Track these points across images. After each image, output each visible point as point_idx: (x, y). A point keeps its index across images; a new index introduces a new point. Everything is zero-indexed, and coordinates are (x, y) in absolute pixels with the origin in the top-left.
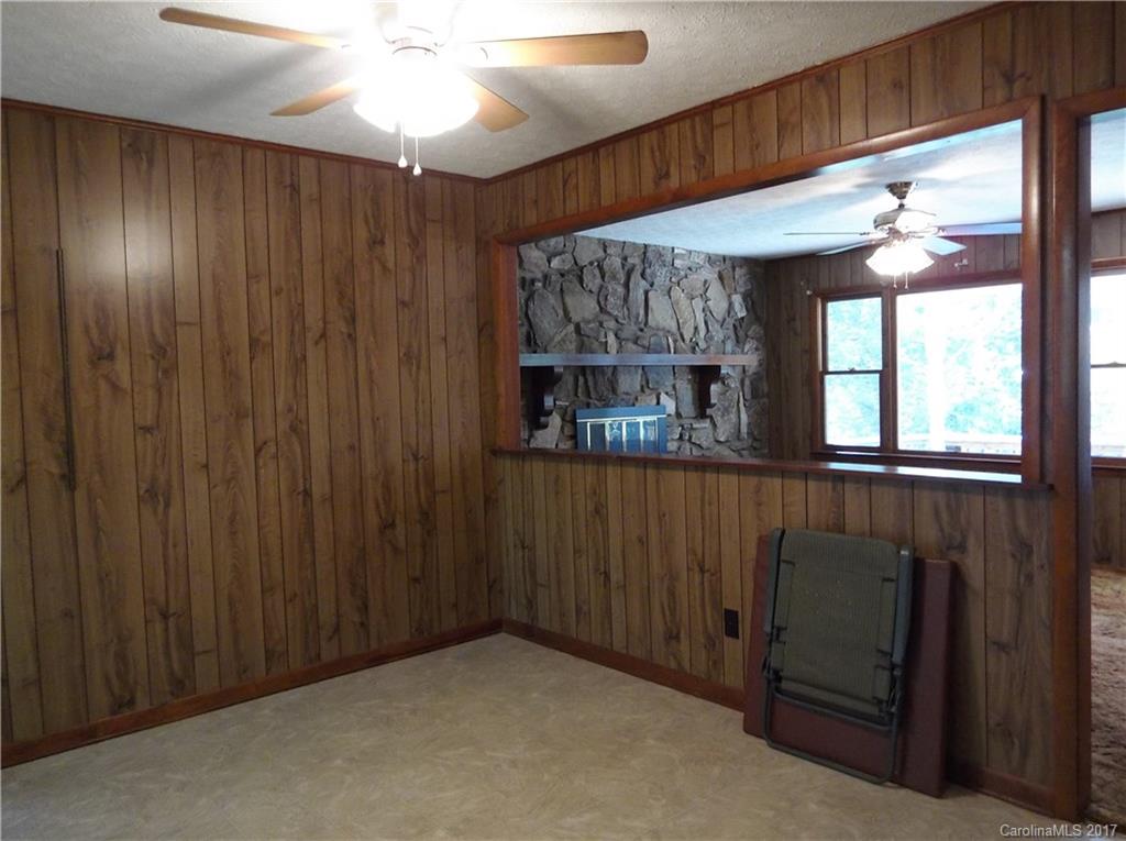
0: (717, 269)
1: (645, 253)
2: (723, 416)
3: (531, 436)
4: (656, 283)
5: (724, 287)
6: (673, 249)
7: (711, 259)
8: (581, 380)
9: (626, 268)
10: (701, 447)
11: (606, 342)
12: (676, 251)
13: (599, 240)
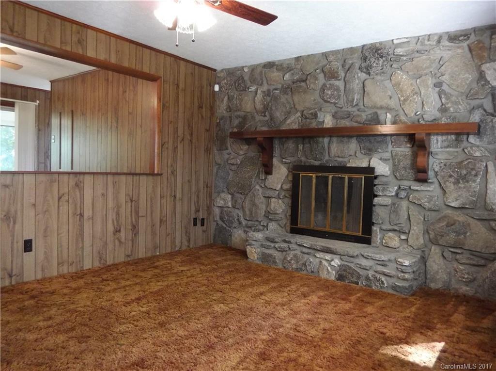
0: (465, 44)
1: (362, 52)
2: (457, 182)
3: (266, 178)
4: (372, 73)
5: (473, 60)
6: (393, 40)
7: (454, 38)
8: (301, 147)
9: (347, 67)
10: (424, 208)
11: (324, 121)
12: (395, 42)
13: (323, 54)
